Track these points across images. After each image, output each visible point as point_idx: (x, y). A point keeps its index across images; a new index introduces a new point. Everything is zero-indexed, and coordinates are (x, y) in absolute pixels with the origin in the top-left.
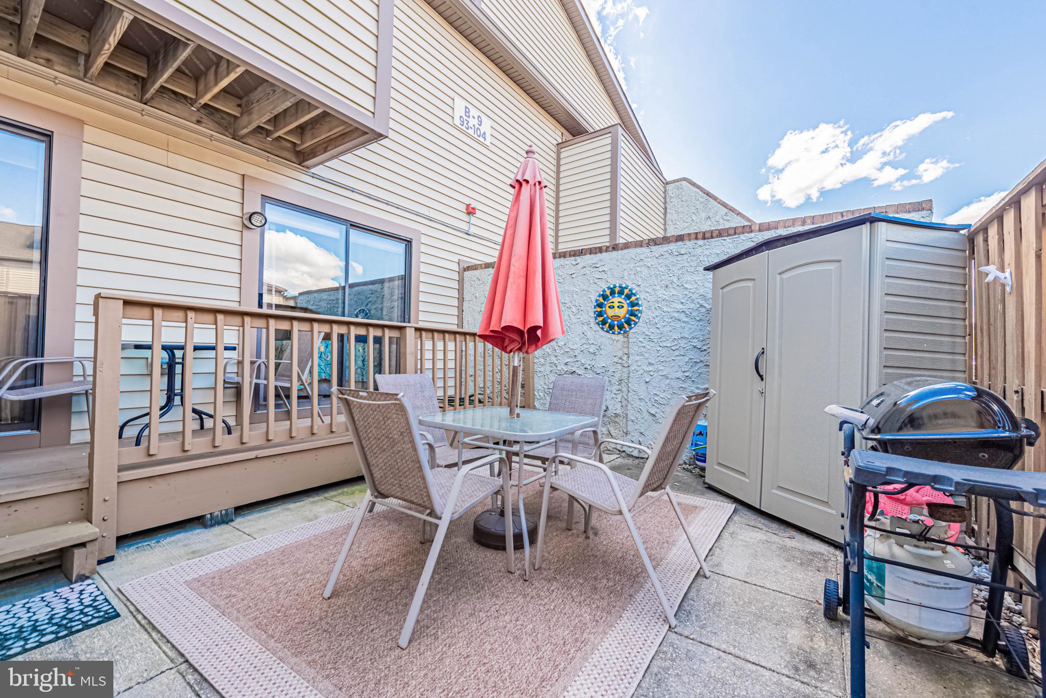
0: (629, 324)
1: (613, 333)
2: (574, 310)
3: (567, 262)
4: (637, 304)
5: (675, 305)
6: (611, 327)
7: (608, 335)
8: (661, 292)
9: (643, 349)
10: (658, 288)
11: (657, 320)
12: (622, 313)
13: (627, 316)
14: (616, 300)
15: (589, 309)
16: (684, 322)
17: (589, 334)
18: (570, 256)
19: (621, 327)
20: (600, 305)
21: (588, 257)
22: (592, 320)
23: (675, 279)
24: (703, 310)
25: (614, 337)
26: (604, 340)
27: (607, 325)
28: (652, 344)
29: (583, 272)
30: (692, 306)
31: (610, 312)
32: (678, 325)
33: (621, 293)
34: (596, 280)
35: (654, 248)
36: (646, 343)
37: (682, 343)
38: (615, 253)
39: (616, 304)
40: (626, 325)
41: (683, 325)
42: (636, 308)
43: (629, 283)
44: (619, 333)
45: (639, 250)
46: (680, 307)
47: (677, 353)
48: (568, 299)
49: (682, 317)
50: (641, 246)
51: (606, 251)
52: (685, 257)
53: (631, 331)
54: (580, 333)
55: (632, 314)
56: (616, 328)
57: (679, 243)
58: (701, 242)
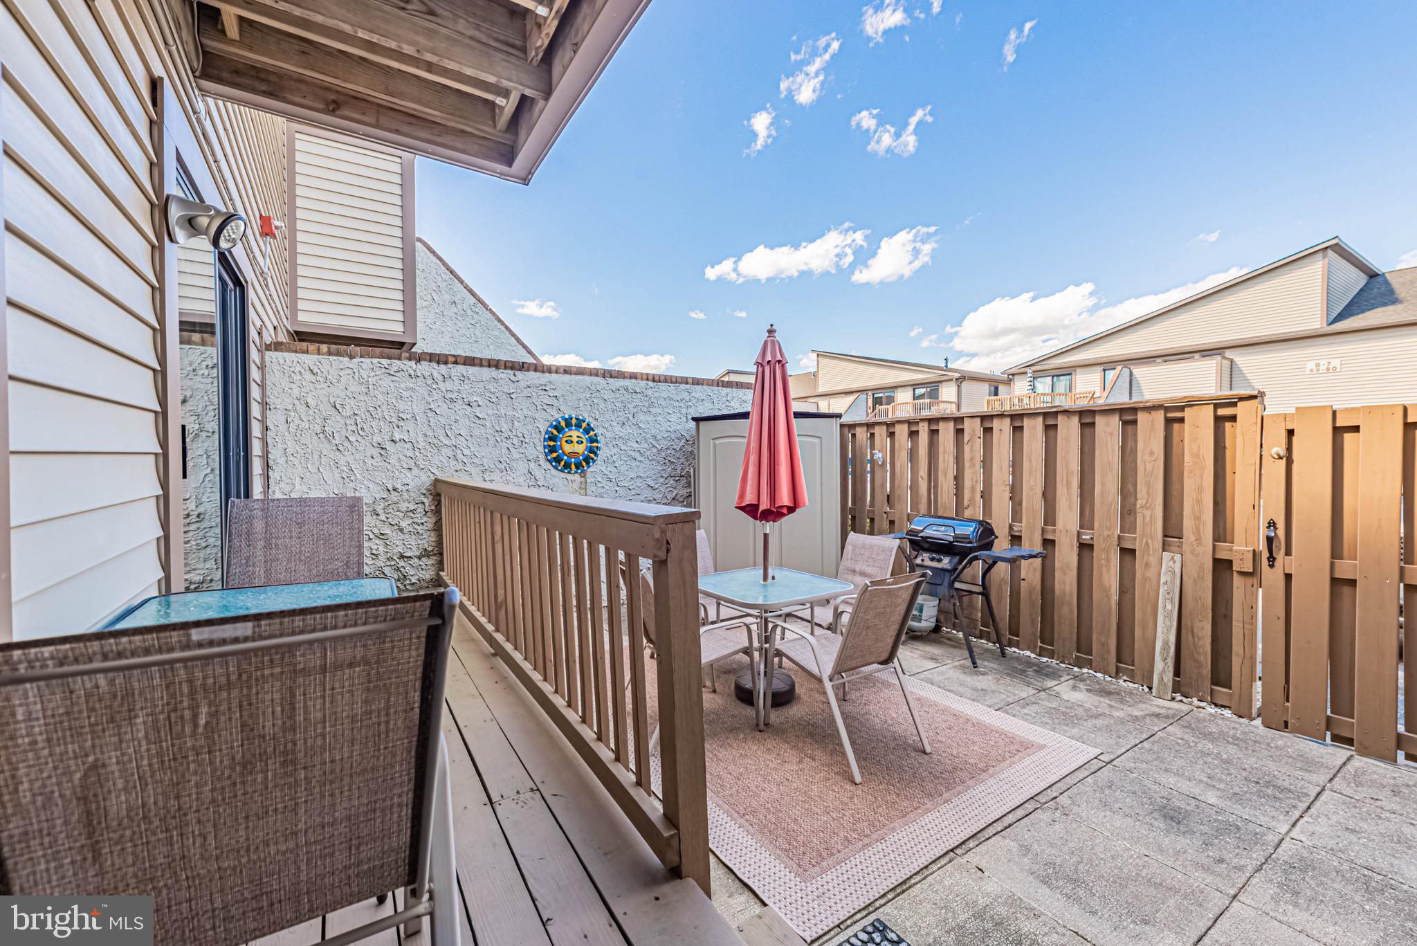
0: (588, 463)
1: (569, 473)
2: (515, 441)
3: (503, 376)
4: (597, 441)
5: (632, 444)
6: (567, 466)
7: (562, 475)
8: (617, 428)
9: (602, 490)
10: (615, 424)
11: (615, 458)
12: (580, 449)
13: (586, 453)
14: (575, 434)
15: (537, 441)
16: (640, 461)
17: (538, 473)
18: (506, 368)
19: (578, 466)
20: (553, 438)
21: (532, 374)
22: (542, 457)
23: (631, 418)
24: (655, 450)
25: (569, 477)
26: (557, 480)
27: (562, 463)
28: (610, 484)
29: (526, 392)
30: (646, 446)
31: (568, 448)
32: (634, 464)
33: (578, 426)
34: (545, 407)
35: (610, 380)
36: (604, 483)
37: (638, 482)
38: (567, 377)
39: (575, 439)
40: (584, 464)
41: (638, 464)
42: (595, 444)
43: (586, 415)
44: (576, 472)
45: (595, 379)
46: (636, 445)
47: (633, 492)
48: (505, 426)
49: (637, 455)
50: (597, 375)
51: (557, 372)
52: (639, 396)
53: (589, 470)
54: (526, 471)
55: (591, 450)
56: (573, 467)
57: (633, 381)
58: (651, 384)
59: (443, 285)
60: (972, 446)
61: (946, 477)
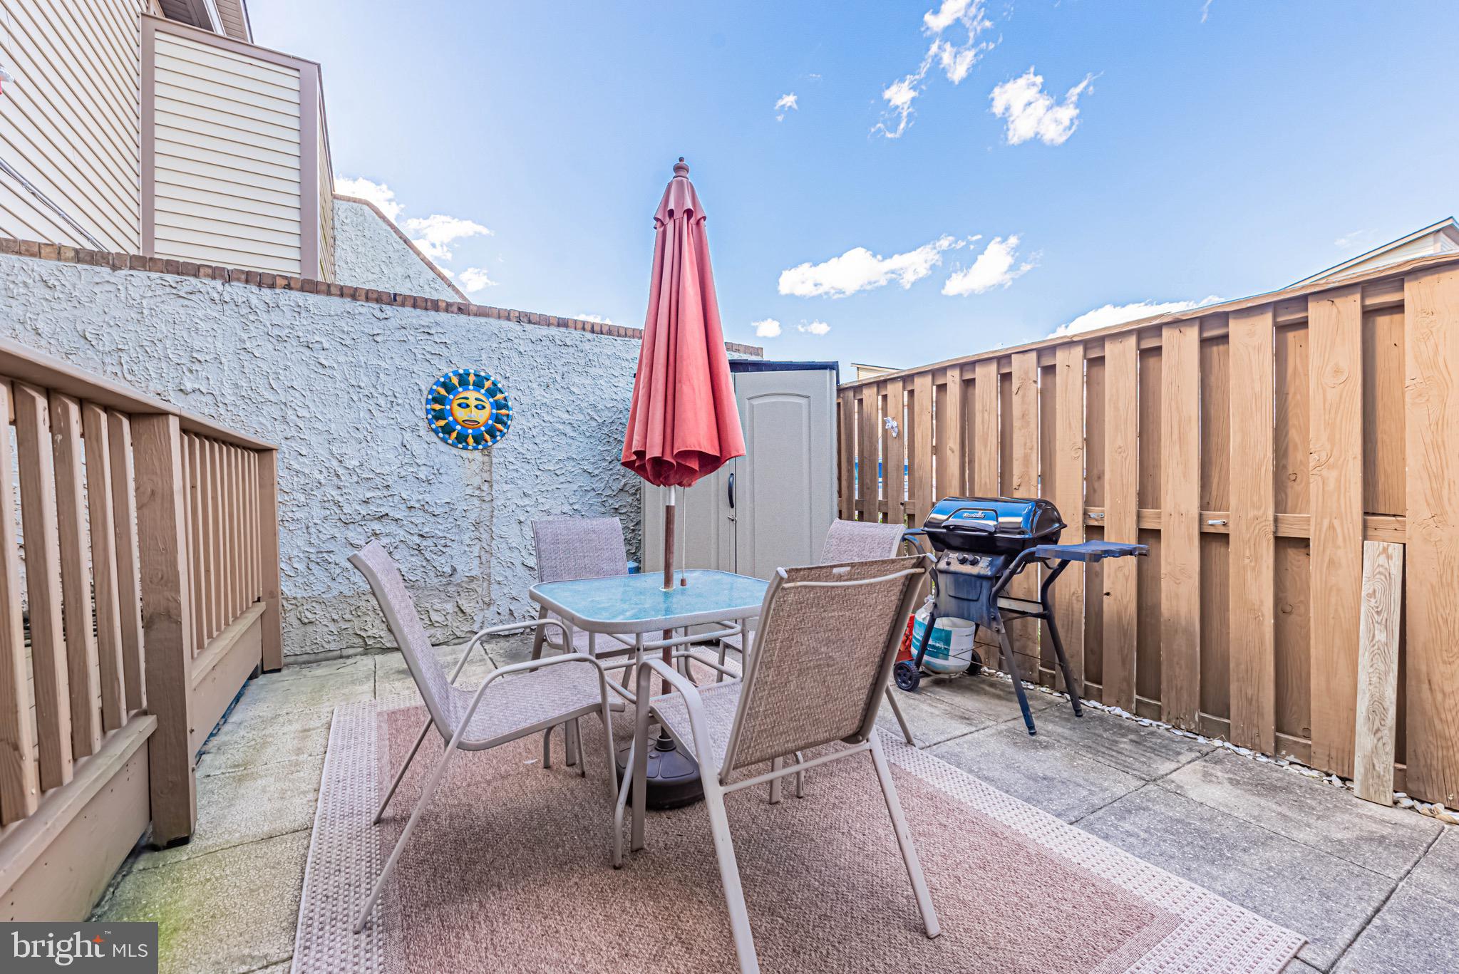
0: (493, 436)
1: (465, 448)
2: (382, 401)
3: (363, 310)
4: (506, 407)
5: (560, 414)
6: (461, 438)
7: (454, 451)
8: (538, 392)
9: (515, 475)
10: (535, 385)
11: (534, 432)
12: (482, 416)
13: (490, 422)
14: (472, 395)
15: (415, 403)
16: (572, 438)
17: (417, 447)
18: (367, 299)
19: (478, 439)
20: (438, 400)
21: (408, 311)
22: (423, 425)
23: (559, 378)
24: (594, 424)
25: (464, 454)
26: (446, 458)
27: (454, 435)
28: (528, 467)
29: (399, 335)
30: (581, 417)
31: (461, 414)
32: (563, 440)
33: (478, 385)
34: (428, 356)
35: (528, 327)
36: (518, 465)
37: (570, 466)
38: (462, 318)
39: (473, 403)
40: (488, 437)
41: (570, 441)
42: (503, 411)
43: (491, 372)
44: (475, 449)
45: (505, 323)
46: (566, 416)
47: (562, 479)
48: (365, 379)
49: (568, 430)
50: (508, 319)
51: (447, 311)
52: (571, 350)
53: (496, 446)
54: (397, 443)
55: (498, 419)
56: (471, 440)
57: (563, 329)
58: (589, 335)
59: (394, 256)
60: (1024, 396)
61: (986, 446)
